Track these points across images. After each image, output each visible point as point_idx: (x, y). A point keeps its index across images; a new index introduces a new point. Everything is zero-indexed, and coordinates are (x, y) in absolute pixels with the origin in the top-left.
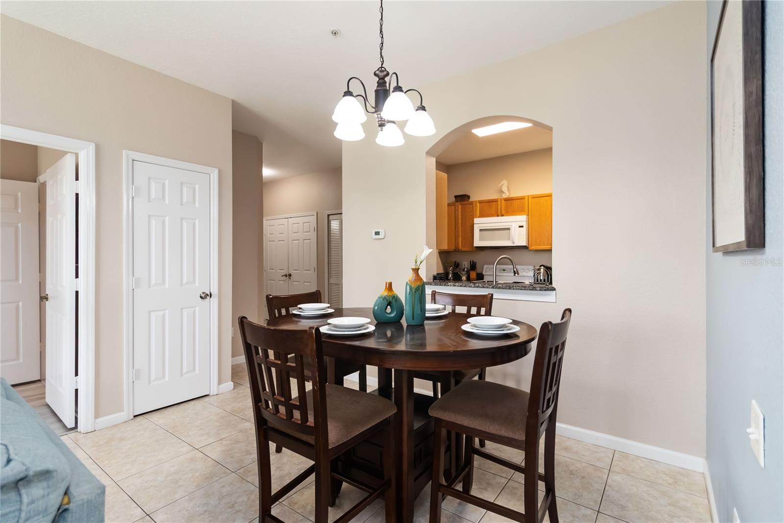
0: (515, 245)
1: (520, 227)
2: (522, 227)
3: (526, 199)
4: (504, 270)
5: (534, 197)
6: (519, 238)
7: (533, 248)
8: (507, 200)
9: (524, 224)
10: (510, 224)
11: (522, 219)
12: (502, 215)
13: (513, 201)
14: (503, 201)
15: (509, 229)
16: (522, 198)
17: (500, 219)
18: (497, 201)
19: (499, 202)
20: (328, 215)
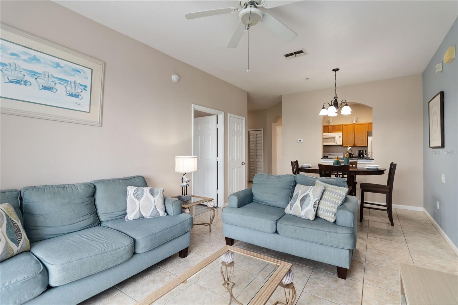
0: (337, 144)
1: (339, 137)
2: (341, 137)
3: (342, 125)
4: (330, 155)
5: (345, 125)
6: (339, 142)
7: (345, 146)
8: (333, 126)
9: (341, 136)
10: (335, 136)
11: (340, 134)
12: (331, 132)
13: (336, 127)
14: (331, 127)
15: (334, 138)
16: (340, 125)
17: (330, 134)
18: (328, 126)
19: (329, 127)
20: (249, 131)
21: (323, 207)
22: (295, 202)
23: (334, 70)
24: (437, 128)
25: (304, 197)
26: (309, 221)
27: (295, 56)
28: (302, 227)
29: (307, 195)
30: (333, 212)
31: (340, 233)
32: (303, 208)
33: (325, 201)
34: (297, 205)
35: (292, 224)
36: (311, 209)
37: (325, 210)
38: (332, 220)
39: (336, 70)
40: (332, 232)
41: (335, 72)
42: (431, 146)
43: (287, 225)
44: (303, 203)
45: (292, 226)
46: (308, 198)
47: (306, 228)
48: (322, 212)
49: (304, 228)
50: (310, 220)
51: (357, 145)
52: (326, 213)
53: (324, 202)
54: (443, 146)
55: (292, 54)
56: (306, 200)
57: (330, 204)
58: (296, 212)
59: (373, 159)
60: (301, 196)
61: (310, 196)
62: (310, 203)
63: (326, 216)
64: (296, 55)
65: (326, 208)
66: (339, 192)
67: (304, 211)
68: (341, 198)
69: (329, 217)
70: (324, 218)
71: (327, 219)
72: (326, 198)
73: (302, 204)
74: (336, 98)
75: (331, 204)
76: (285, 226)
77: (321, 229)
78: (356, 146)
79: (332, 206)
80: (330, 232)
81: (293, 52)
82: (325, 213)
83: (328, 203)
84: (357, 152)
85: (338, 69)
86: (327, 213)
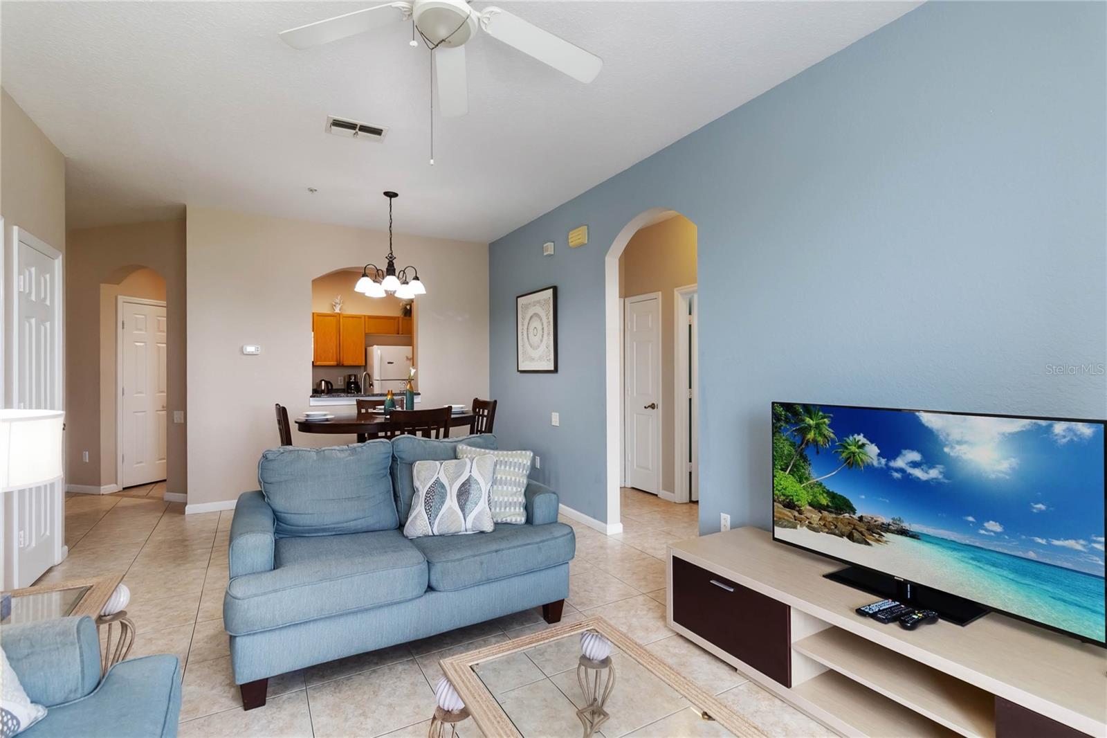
3: (313, 314)
5: (319, 315)
21: (499, 499)
22: (443, 502)
23: (386, 194)
24: (541, 341)
25: (463, 485)
26: (483, 535)
27: (357, 132)
28: (493, 552)
29: (468, 480)
30: (520, 503)
31: (560, 537)
32: (467, 511)
33: (500, 484)
34: (450, 508)
35: (470, 553)
36: (485, 508)
37: (503, 504)
38: (521, 520)
39: (391, 195)
40: (547, 540)
41: (389, 198)
42: (520, 369)
43: (462, 559)
44: (466, 500)
45: (472, 559)
46: (474, 486)
47: (503, 550)
48: (498, 509)
49: (496, 551)
50: (487, 533)
51: (346, 363)
52: (508, 509)
53: (500, 487)
54: (556, 370)
55: (352, 126)
56: (471, 492)
57: (512, 489)
58: (448, 527)
59: (419, 394)
60: (453, 487)
61: (475, 480)
62: (481, 497)
63: (509, 516)
64: (359, 132)
65: (506, 499)
66: (520, 461)
67: (470, 518)
68: (525, 472)
69: (514, 515)
70: (504, 519)
71: (511, 520)
72: (501, 478)
73: (465, 503)
74: (391, 258)
75: (514, 489)
76: (457, 563)
77: (528, 542)
78: (343, 366)
79: (517, 492)
80: (543, 541)
81: (360, 122)
82: (505, 508)
83: (507, 489)
84: (339, 378)
85: (395, 195)
86: (510, 509)
